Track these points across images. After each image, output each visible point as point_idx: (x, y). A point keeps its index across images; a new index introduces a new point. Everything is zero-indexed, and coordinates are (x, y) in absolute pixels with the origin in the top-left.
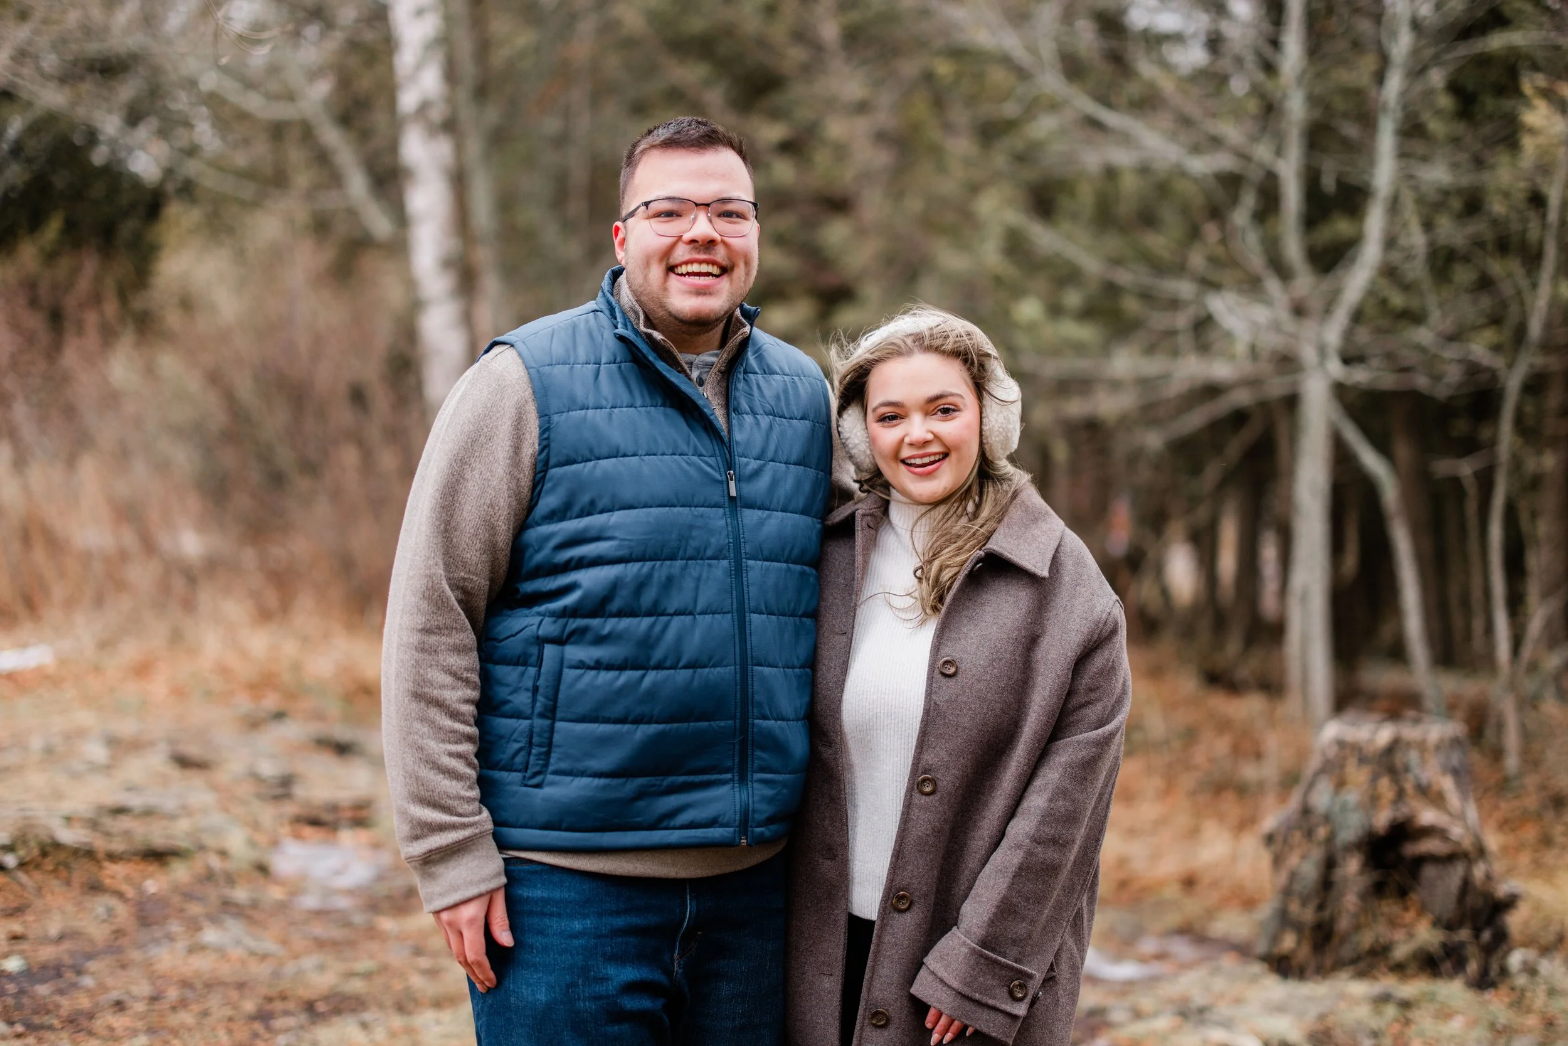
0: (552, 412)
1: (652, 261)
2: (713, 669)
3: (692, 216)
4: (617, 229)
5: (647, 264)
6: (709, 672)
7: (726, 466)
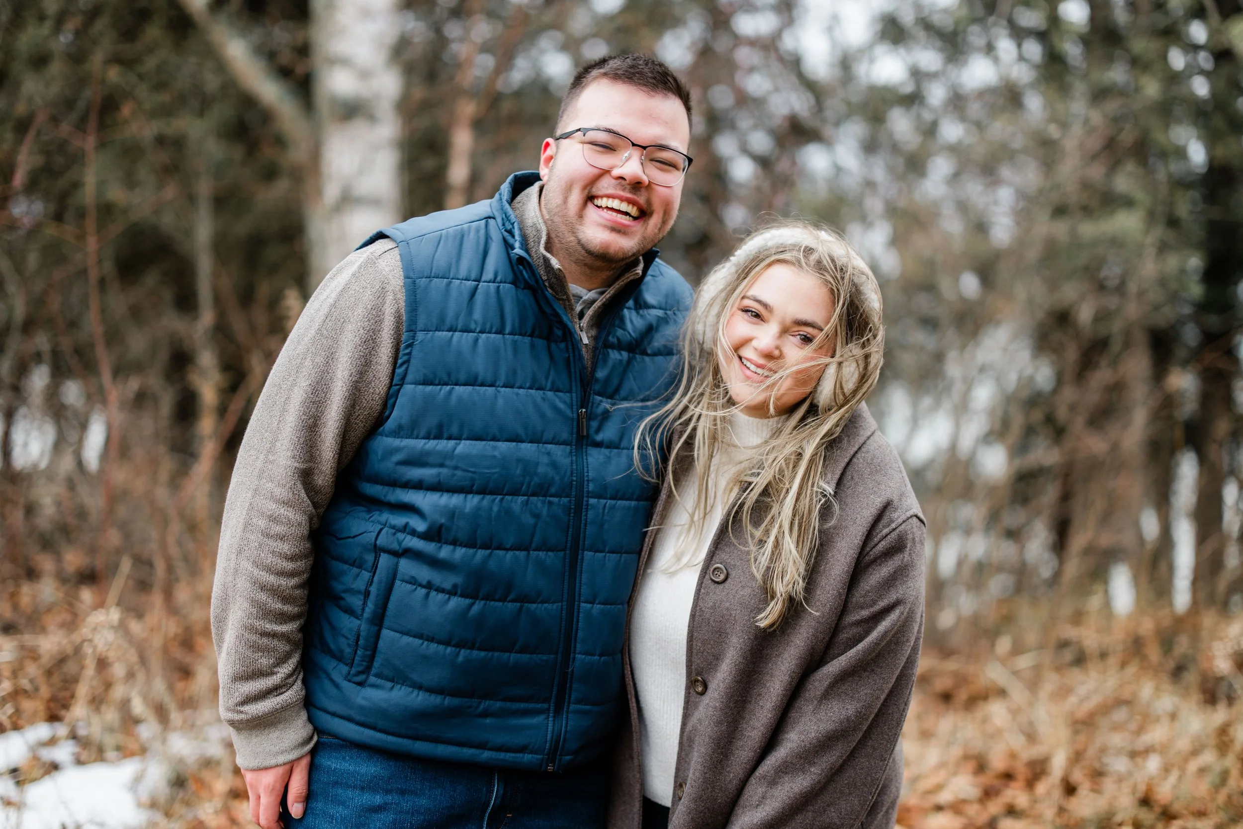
0: (419, 328)
1: (575, 186)
2: (540, 605)
3: (626, 155)
4: (548, 145)
5: (569, 188)
6: (537, 608)
7: (579, 403)
